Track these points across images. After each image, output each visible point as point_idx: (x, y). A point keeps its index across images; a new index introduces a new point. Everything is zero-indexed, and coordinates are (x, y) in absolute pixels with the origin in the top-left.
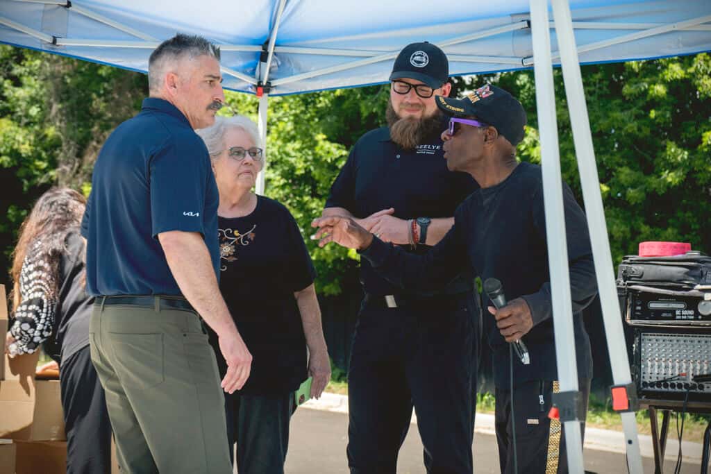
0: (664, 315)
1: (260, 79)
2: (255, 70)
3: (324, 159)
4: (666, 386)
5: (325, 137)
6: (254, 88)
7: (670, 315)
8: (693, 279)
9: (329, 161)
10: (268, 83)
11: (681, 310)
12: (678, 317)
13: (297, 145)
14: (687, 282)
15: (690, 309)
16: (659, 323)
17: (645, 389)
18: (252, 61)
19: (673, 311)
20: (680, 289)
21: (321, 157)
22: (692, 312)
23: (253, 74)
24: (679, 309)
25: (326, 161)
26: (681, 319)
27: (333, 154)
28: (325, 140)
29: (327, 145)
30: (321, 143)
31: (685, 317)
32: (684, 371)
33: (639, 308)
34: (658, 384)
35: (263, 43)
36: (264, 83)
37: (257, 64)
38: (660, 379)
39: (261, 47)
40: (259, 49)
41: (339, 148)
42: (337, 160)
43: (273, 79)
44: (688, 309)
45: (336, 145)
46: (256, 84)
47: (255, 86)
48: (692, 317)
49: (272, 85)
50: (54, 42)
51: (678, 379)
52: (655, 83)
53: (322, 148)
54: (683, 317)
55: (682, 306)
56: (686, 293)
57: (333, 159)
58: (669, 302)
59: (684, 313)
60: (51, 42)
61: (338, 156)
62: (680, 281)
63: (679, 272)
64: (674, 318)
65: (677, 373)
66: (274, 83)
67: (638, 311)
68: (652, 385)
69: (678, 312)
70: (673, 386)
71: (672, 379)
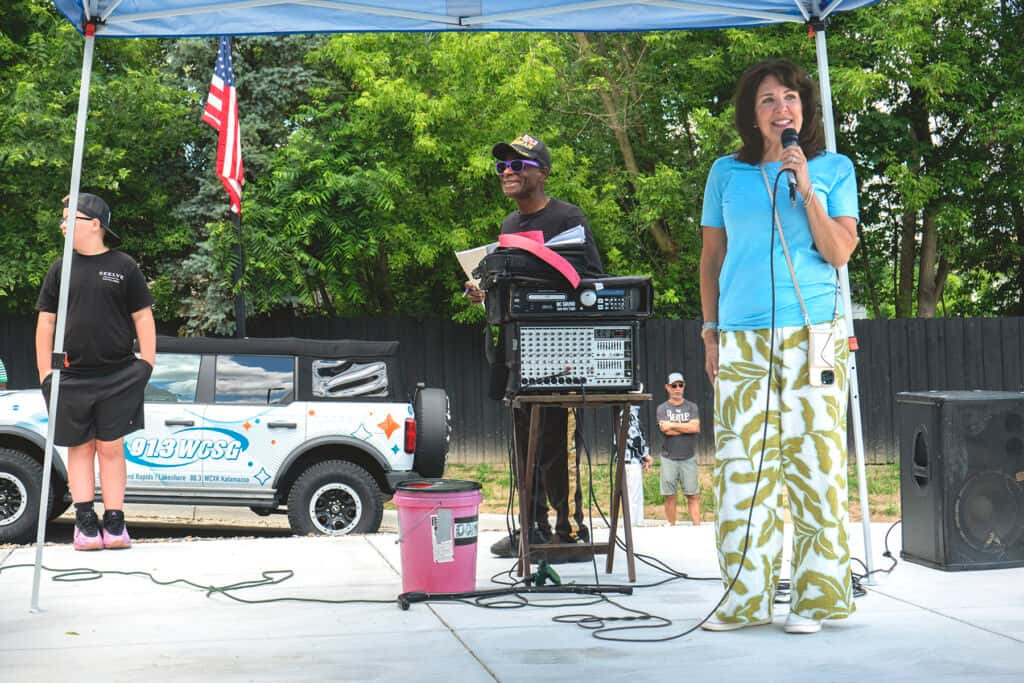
0: (545, 307)
4: (554, 382)
7: (551, 307)
11: (561, 301)
12: (558, 309)
15: (571, 300)
16: (541, 315)
17: (533, 386)
19: (553, 303)
22: (573, 304)
24: (559, 301)
26: (562, 311)
31: (566, 309)
33: (517, 300)
34: (547, 380)
38: (548, 375)
44: (568, 300)
48: (573, 309)
51: (566, 374)
54: (564, 309)
55: (563, 297)
58: (547, 293)
59: (566, 304)
64: (555, 310)
65: (564, 368)
67: (516, 304)
68: (539, 381)
69: (558, 304)
70: (561, 381)
71: (560, 374)
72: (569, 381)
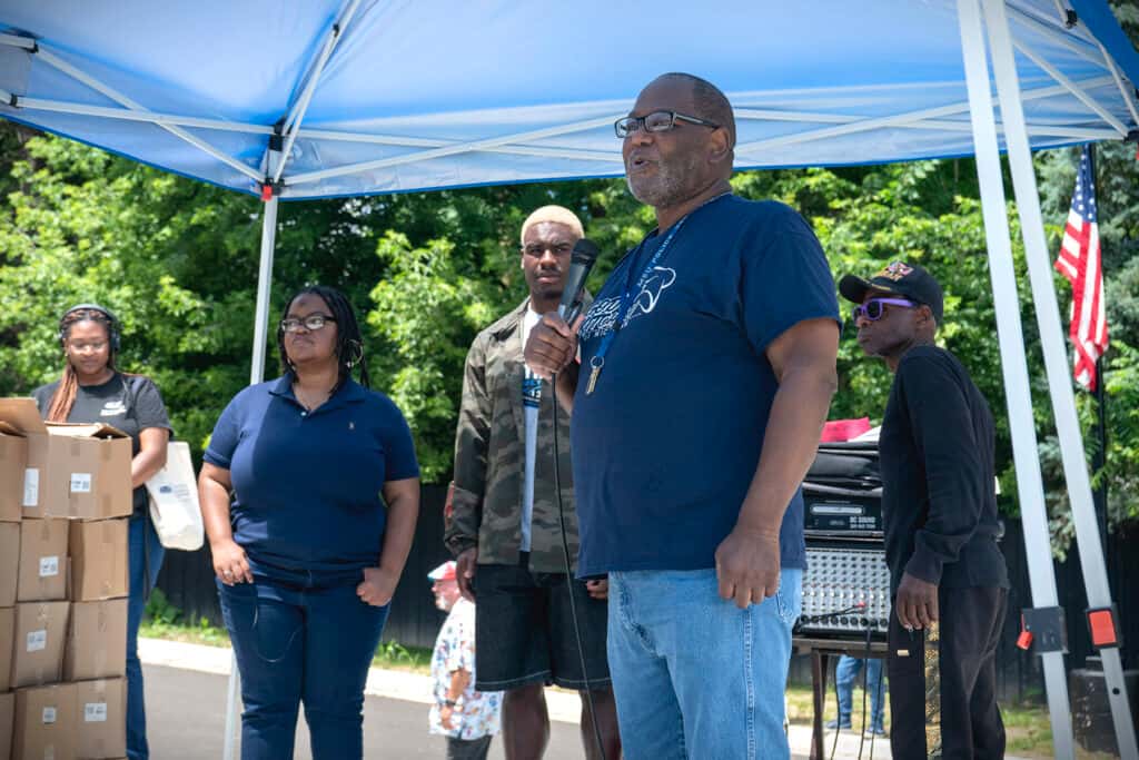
0: (834, 523)
1: (267, 173)
2: (261, 159)
3: (169, 312)
4: (835, 622)
5: (172, 280)
6: (257, 185)
7: (841, 523)
8: (875, 473)
9: (177, 314)
10: (281, 180)
11: (857, 516)
12: (853, 526)
13: (126, 291)
14: (868, 478)
15: (871, 516)
16: (828, 534)
17: (806, 626)
18: (257, 146)
19: (846, 518)
20: (859, 487)
21: (166, 309)
22: (872, 520)
23: (257, 166)
24: (853, 515)
25: (172, 315)
26: (858, 529)
27: (183, 305)
28: (172, 284)
29: (176, 292)
30: (167, 289)
31: (863, 526)
32: (861, 602)
34: (824, 618)
35: (275, 122)
36: (276, 180)
37: (263, 152)
38: (827, 613)
39: (272, 129)
40: (270, 131)
41: (191, 297)
42: (188, 313)
43: (287, 175)
44: (865, 515)
45: (188, 293)
46: (263, 181)
47: (259, 183)
48: (873, 526)
49: (286, 183)
50: (13, 102)
51: (853, 612)
52: (629, 225)
53: (168, 297)
54: (860, 526)
55: (858, 511)
56: (868, 493)
57: (183, 312)
58: (840, 505)
59: (864, 520)
60: (8, 101)
61: (190, 308)
62: (859, 476)
63: (859, 464)
64: (847, 527)
65: (851, 604)
66: (288, 181)
68: (815, 619)
69: (852, 520)
70: (845, 622)
71: (844, 612)
72: (854, 622)
